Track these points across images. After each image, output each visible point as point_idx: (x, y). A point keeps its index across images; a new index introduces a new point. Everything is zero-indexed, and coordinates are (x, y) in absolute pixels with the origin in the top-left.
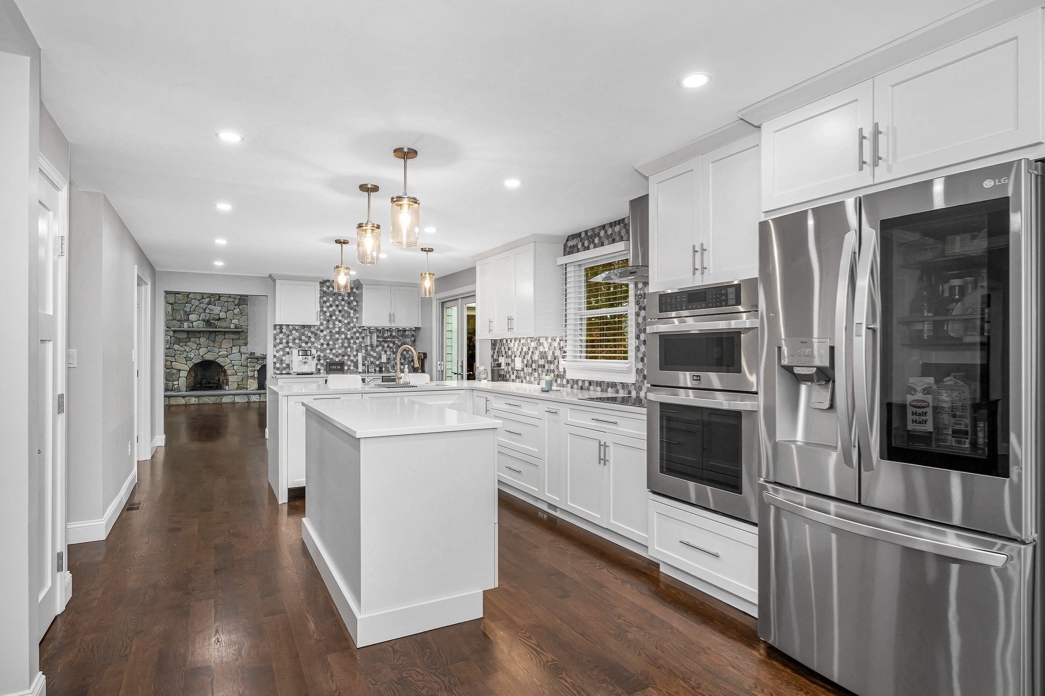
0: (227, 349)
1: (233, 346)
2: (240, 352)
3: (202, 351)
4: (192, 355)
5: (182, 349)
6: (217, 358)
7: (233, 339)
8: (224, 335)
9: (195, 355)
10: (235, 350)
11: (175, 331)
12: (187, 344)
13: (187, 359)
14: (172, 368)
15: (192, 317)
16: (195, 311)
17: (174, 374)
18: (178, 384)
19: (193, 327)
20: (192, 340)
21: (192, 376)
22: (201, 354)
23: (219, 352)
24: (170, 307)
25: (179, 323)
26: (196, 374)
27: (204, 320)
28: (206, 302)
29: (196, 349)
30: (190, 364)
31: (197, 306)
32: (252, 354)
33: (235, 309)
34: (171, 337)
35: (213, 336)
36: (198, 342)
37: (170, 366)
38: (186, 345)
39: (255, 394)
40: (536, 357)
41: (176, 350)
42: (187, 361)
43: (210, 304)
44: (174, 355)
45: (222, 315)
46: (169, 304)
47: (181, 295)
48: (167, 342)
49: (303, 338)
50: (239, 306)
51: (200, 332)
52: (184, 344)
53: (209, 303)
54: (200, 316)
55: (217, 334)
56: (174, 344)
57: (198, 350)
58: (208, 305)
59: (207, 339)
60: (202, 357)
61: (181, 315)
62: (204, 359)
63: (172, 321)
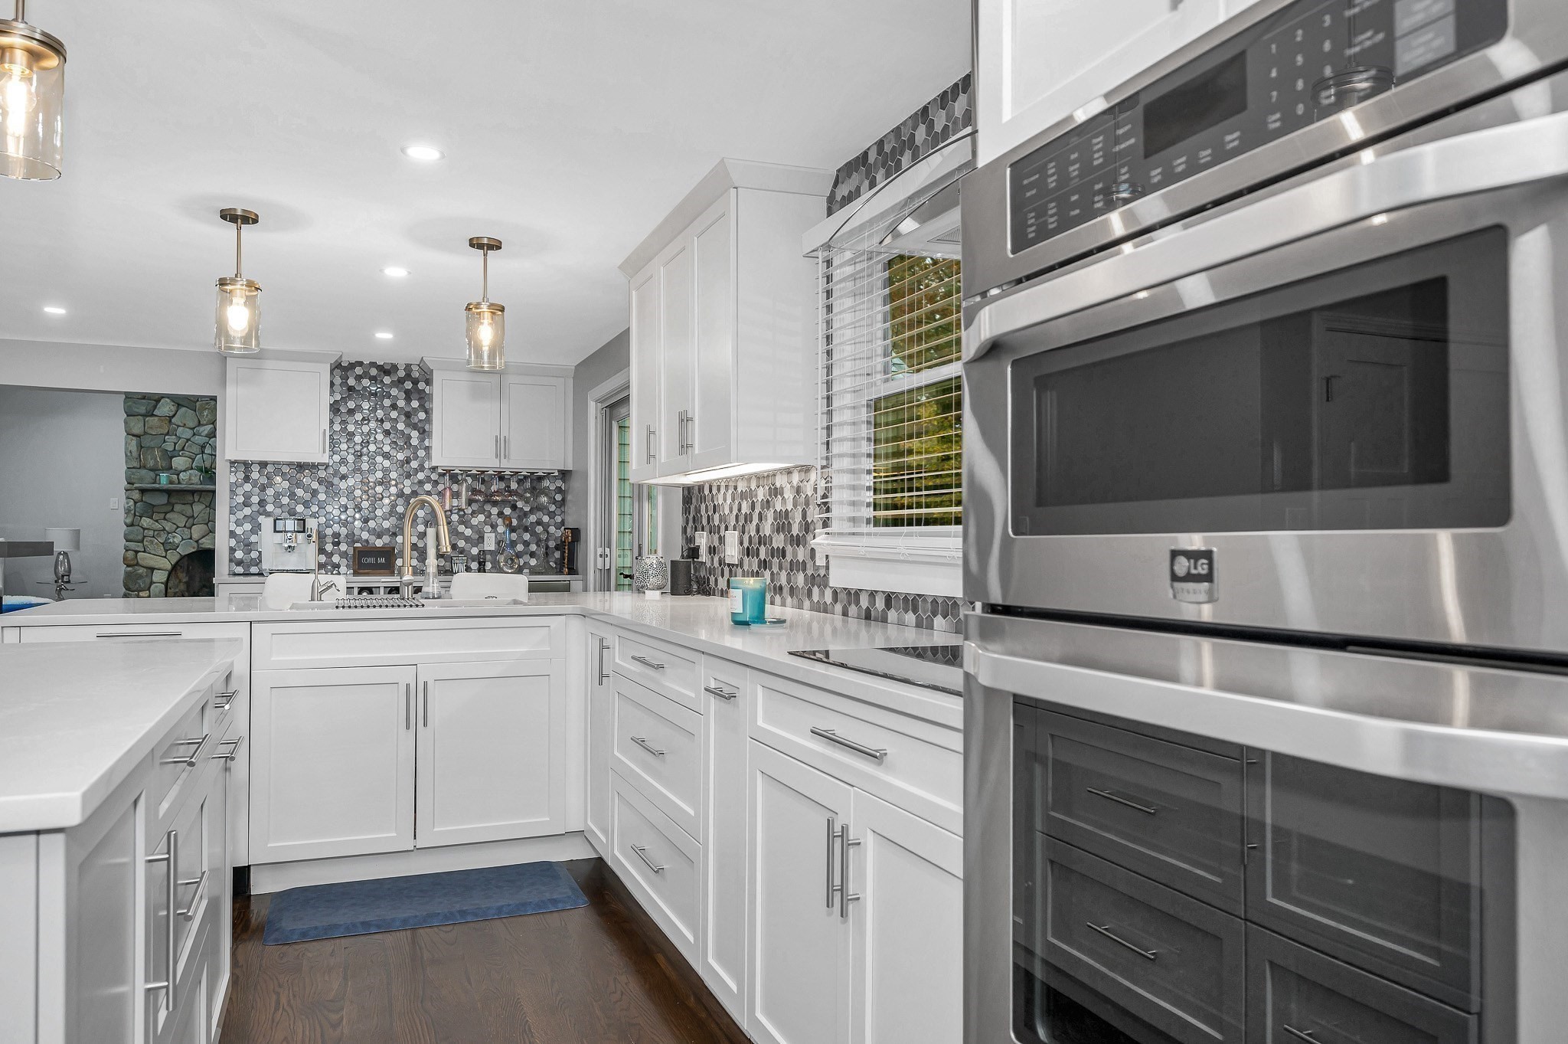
3: (198, 530)
4: (178, 540)
5: (157, 526)
9: (183, 539)
11: (143, 491)
12: (168, 516)
13: (168, 546)
14: (137, 564)
15: (179, 462)
16: (183, 449)
17: (140, 576)
19: (179, 483)
20: (177, 507)
21: (180, 581)
22: (195, 536)
24: (134, 442)
25: (152, 474)
26: (191, 578)
27: (200, 469)
28: (206, 432)
29: (185, 526)
30: (174, 558)
31: (188, 440)
34: (135, 503)
36: (189, 513)
37: (132, 560)
38: (165, 519)
40: (767, 529)
41: (144, 529)
42: (166, 551)
44: (140, 537)
46: (134, 435)
47: (156, 418)
48: (128, 511)
49: (300, 492)
51: (193, 492)
52: (162, 516)
54: (193, 460)
56: (141, 517)
57: (190, 528)
58: (210, 438)
59: (206, 507)
60: (197, 541)
61: (155, 458)
62: (201, 546)
63: (138, 470)
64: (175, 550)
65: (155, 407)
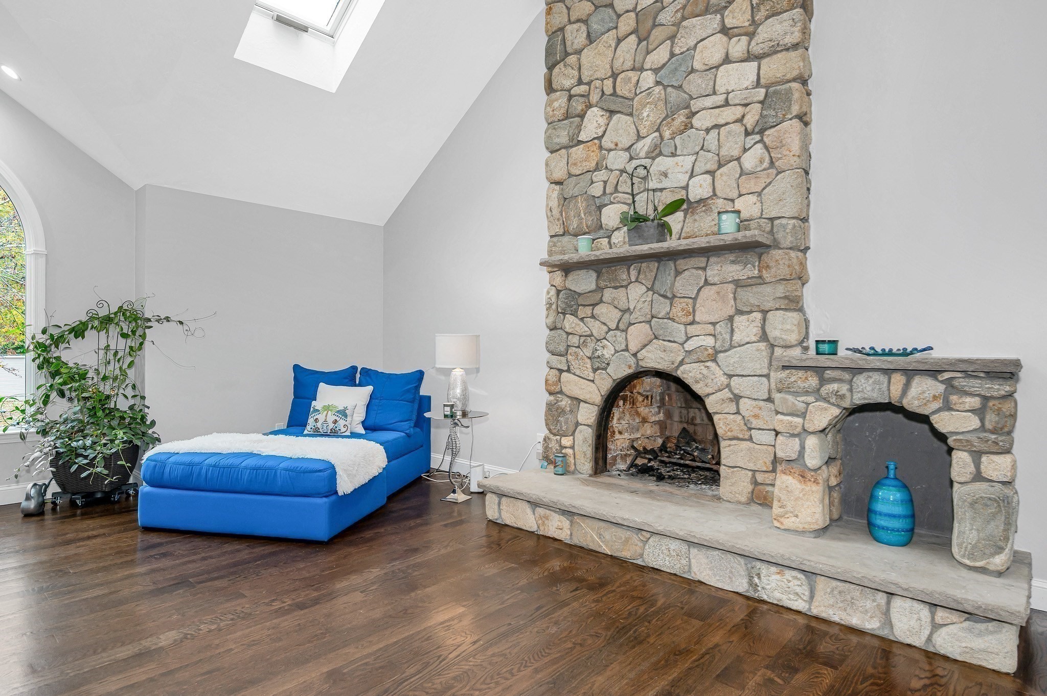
0: (714, 324)
1: (740, 312)
2: (764, 337)
3: (637, 334)
4: (608, 352)
6: (682, 363)
7: (738, 284)
8: (704, 269)
9: (616, 352)
10: (746, 328)
11: (565, 268)
12: (597, 310)
13: (599, 365)
14: (561, 392)
15: (610, 215)
16: (616, 190)
17: (564, 412)
18: (572, 447)
22: (633, 347)
23: (688, 339)
24: (556, 192)
25: (577, 242)
26: (669, 415)
28: (646, 148)
29: (619, 328)
30: (605, 383)
31: (621, 171)
32: (825, 348)
33: (745, 150)
34: (558, 289)
35: (667, 277)
36: (624, 302)
37: (555, 384)
38: (593, 317)
39: (782, 566)
41: (568, 334)
42: (595, 370)
43: (660, 154)
44: (564, 348)
45: (699, 188)
46: (557, 183)
47: (582, 146)
48: (549, 306)
50: (761, 132)
51: (626, 261)
52: (588, 310)
53: (655, 152)
54: (629, 205)
55: (682, 264)
56: (564, 314)
57: (625, 331)
58: (653, 159)
59: (648, 289)
60: (635, 355)
61: (579, 216)
62: (641, 363)
63: (561, 238)
64: (605, 369)
65: (579, 128)
